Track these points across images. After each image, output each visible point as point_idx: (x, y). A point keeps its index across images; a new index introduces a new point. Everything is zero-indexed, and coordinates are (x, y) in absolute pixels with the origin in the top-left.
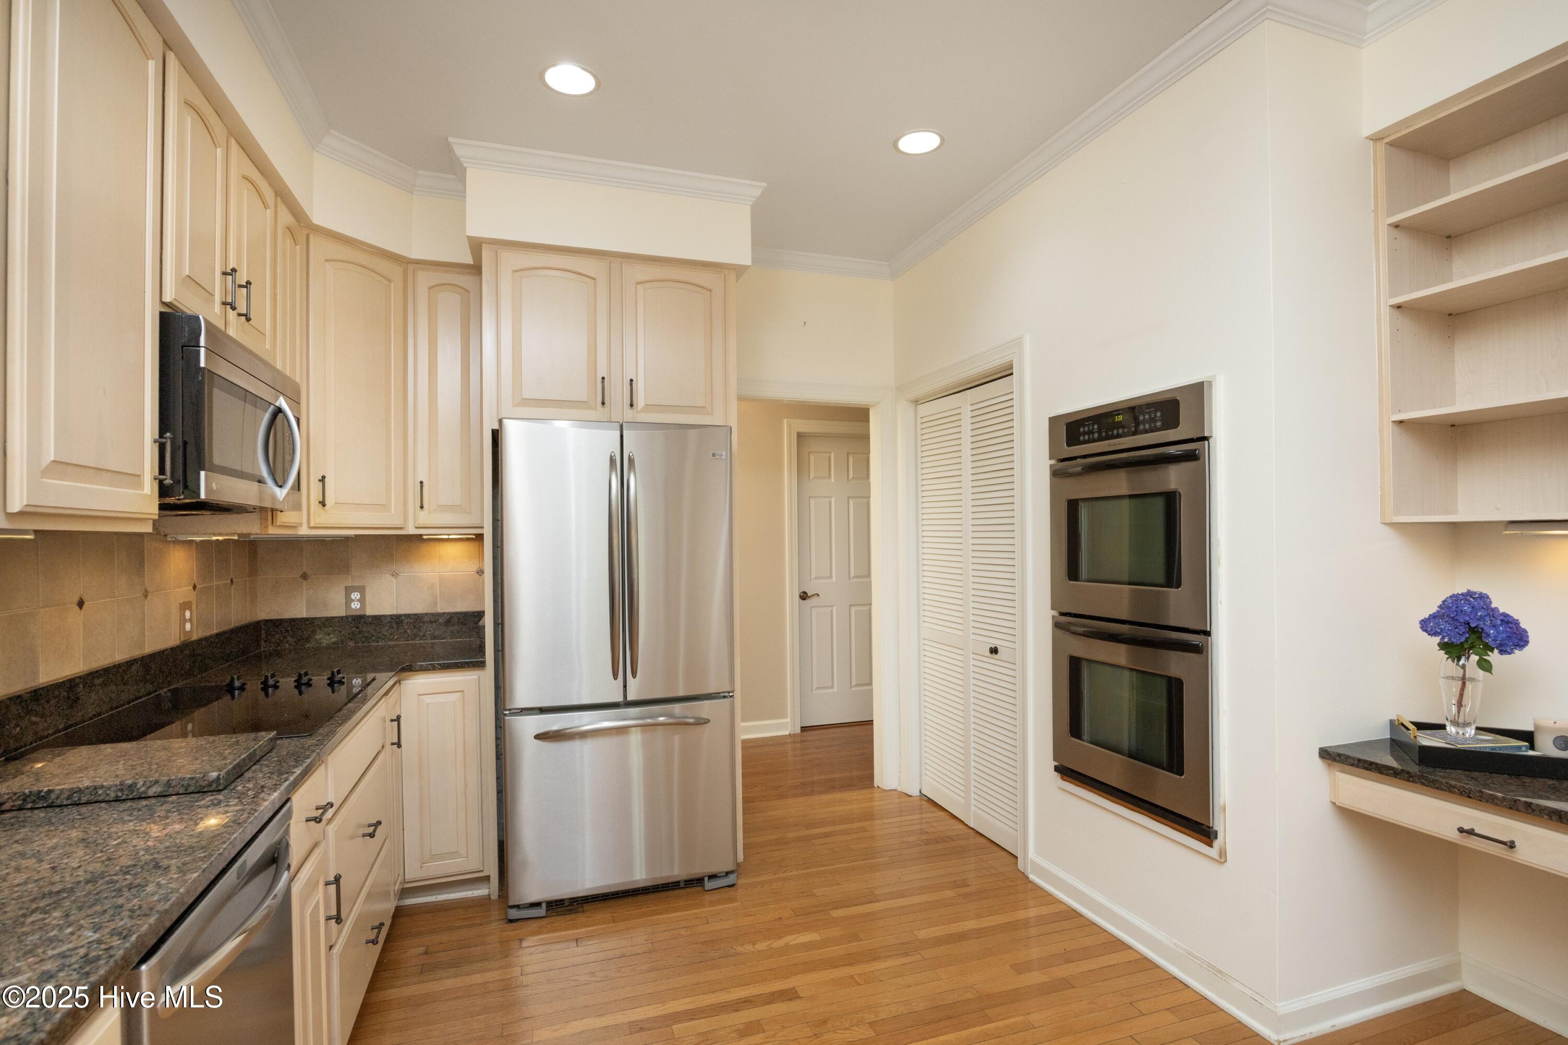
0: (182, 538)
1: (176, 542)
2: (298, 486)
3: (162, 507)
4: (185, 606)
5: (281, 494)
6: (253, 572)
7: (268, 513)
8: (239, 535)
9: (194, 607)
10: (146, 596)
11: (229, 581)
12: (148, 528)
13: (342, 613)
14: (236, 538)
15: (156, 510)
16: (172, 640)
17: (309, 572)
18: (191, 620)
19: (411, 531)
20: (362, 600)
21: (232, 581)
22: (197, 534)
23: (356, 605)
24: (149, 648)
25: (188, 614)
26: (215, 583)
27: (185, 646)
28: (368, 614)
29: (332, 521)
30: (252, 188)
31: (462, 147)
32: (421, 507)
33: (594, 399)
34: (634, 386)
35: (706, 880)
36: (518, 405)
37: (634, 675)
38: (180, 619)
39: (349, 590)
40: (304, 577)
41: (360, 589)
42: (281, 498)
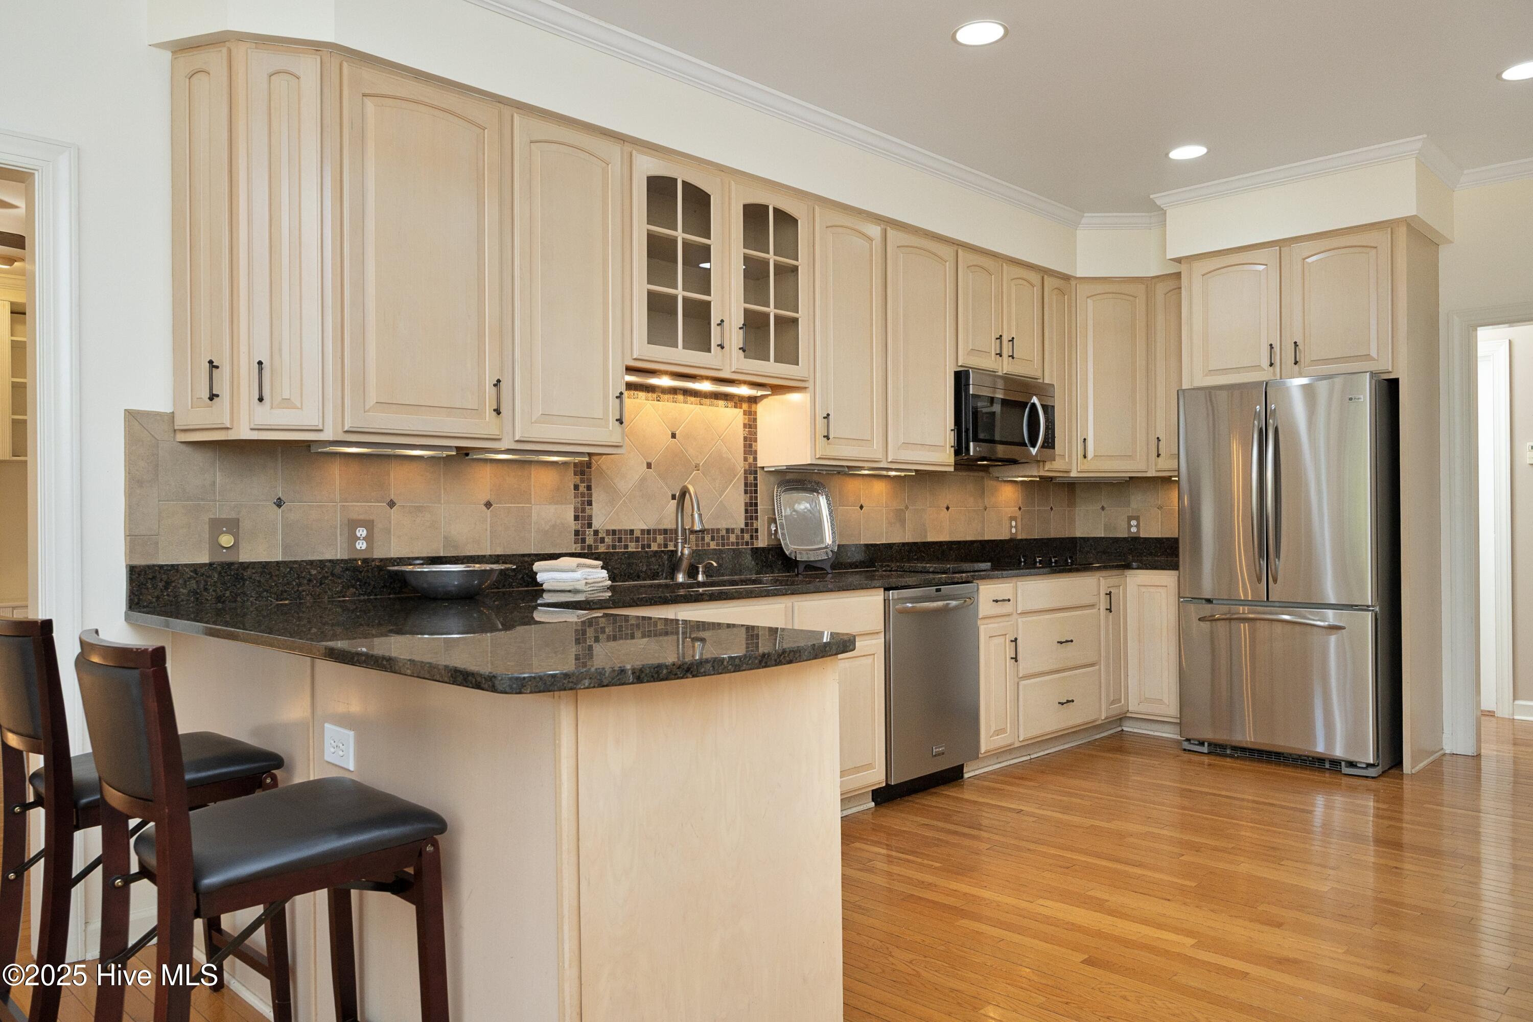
4: (1012, 518)
9: (1019, 520)
10: (986, 510)
11: (1049, 508)
13: (1123, 534)
14: (1038, 479)
15: (953, 461)
16: (1004, 535)
17: (1105, 506)
18: (1016, 527)
20: (1138, 526)
21: (1052, 509)
23: (1134, 530)
24: (987, 537)
25: (1014, 523)
26: (1036, 508)
27: (1011, 541)
28: (1142, 536)
29: (1092, 468)
30: (1021, 282)
31: (1160, 199)
32: (1158, 455)
33: (1265, 363)
34: (1301, 346)
35: (1343, 764)
36: (1206, 375)
37: (1275, 581)
38: (1008, 525)
39: (1130, 519)
40: (1103, 508)
41: (1137, 518)
42: (1034, 454)
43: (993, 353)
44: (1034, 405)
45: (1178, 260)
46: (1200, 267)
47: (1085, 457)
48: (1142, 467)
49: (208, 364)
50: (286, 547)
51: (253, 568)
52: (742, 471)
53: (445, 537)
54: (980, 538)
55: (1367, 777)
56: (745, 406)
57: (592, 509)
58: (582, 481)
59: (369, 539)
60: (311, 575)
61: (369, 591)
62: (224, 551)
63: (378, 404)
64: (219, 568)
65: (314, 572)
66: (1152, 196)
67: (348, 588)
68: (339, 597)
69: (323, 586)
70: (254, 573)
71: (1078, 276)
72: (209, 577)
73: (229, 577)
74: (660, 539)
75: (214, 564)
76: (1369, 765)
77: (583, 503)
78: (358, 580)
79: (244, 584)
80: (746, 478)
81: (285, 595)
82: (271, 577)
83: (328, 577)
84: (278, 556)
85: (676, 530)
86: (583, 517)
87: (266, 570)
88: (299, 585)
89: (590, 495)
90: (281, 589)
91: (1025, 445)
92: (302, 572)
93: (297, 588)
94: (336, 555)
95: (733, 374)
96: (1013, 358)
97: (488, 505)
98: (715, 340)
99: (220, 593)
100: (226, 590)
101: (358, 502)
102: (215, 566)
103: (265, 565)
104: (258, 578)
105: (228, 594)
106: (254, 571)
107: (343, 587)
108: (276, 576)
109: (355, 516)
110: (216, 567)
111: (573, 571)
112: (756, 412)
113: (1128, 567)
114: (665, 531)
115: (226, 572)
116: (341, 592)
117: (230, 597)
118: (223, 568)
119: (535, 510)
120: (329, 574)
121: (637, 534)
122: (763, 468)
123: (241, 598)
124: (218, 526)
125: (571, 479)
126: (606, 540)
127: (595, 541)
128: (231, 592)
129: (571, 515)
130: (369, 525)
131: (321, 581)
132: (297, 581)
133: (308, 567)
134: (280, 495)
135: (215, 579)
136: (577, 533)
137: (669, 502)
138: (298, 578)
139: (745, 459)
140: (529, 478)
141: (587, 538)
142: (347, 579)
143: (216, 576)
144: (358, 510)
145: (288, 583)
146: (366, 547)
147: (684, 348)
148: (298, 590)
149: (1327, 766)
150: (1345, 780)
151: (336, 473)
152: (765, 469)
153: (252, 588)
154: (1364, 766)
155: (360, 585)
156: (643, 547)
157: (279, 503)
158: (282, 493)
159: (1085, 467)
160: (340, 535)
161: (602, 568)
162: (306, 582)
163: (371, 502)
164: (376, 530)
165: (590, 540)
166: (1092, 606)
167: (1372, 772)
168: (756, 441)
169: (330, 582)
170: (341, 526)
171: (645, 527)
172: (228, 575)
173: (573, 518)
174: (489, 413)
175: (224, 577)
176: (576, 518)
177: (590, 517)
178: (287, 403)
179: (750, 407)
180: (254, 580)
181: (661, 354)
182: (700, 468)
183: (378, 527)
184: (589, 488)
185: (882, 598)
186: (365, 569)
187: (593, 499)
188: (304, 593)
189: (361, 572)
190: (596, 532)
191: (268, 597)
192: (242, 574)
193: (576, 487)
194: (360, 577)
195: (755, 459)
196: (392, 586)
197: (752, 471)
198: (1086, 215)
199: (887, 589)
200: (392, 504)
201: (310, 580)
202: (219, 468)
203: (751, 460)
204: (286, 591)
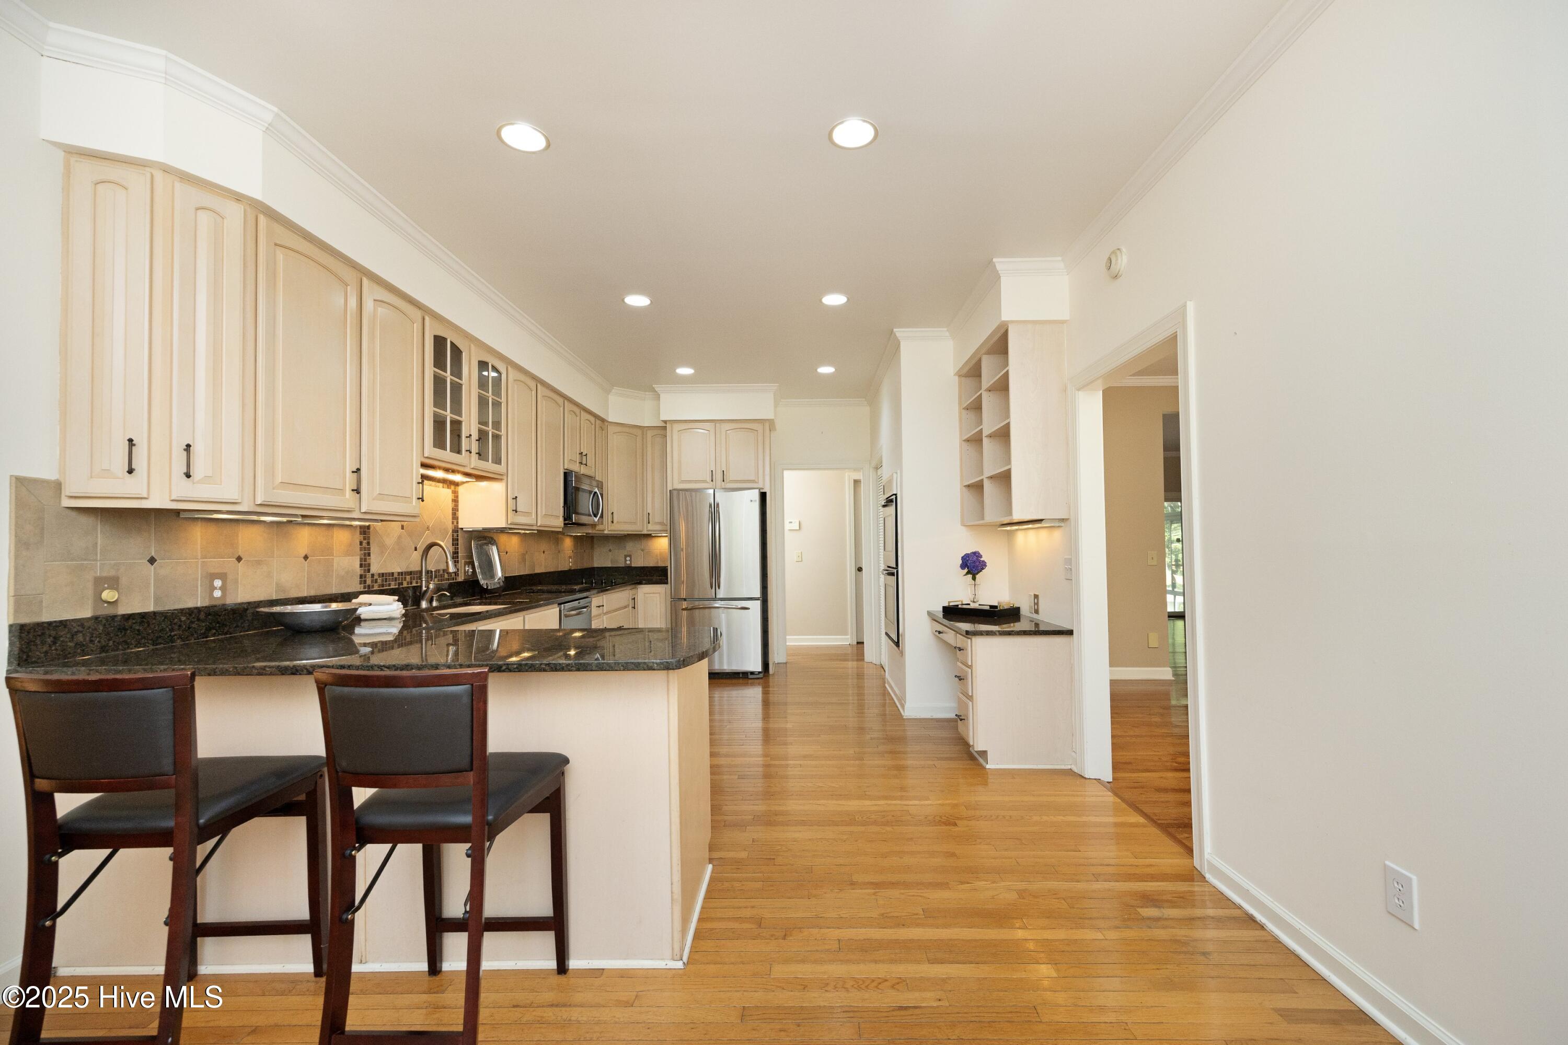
0: (569, 534)
1: (568, 535)
2: (602, 516)
3: (565, 524)
4: (570, 557)
5: (596, 519)
6: (592, 548)
7: (593, 526)
8: (586, 533)
9: (572, 559)
10: (560, 552)
11: (583, 551)
12: (561, 530)
13: (622, 565)
14: (583, 535)
15: (563, 525)
16: (566, 568)
17: (612, 549)
18: (571, 562)
19: (645, 532)
20: (630, 560)
21: (585, 551)
22: (573, 533)
23: (628, 562)
24: (560, 569)
26: (579, 551)
27: (570, 570)
28: (633, 566)
29: (616, 529)
30: (588, 422)
31: (658, 388)
32: (649, 523)
33: (709, 479)
34: (725, 473)
35: (749, 674)
36: (680, 483)
37: (719, 588)
38: (568, 562)
39: (626, 556)
40: (610, 551)
41: (630, 556)
42: (596, 521)
43: (578, 462)
44: (596, 493)
45: (665, 422)
46: (677, 427)
47: (613, 522)
48: (640, 529)
49: (128, 442)
50: (157, 600)
51: (133, 619)
52: (451, 531)
53: (277, 584)
54: (557, 570)
55: (759, 678)
56: (453, 487)
57: (370, 559)
58: (365, 539)
59: (223, 588)
60: (181, 621)
61: (225, 631)
62: (106, 605)
63: (282, 484)
64: (104, 621)
65: (183, 618)
66: (653, 386)
67: (210, 630)
68: (203, 638)
69: (191, 630)
70: (134, 623)
71: (609, 421)
72: (95, 629)
73: (112, 628)
74: (408, 578)
75: (99, 618)
76: (759, 672)
77: (365, 554)
78: (218, 623)
79: (125, 633)
80: (453, 535)
81: (160, 641)
82: (149, 625)
83: (194, 622)
84: (150, 607)
85: (421, 572)
86: (365, 564)
87: (144, 620)
88: (172, 630)
89: (369, 549)
90: (156, 635)
91: (590, 516)
92: (174, 620)
93: (169, 633)
94: (197, 603)
95: (472, 470)
96: (586, 465)
97: (306, 558)
98: (464, 448)
99: (104, 643)
100: (109, 640)
101: (214, 558)
102: (100, 619)
103: (143, 616)
104: (137, 628)
105: (111, 643)
106: (134, 621)
107: (206, 629)
108: (153, 624)
109: (212, 571)
110: (101, 621)
111: (388, 604)
112: (458, 492)
113: (640, 583)
114: (410, 573)
115: (110, 624)
116: (204, 633)
117: (113, 647)
118: (107, 620)
119: (336, 560)
120: (195, 620)
121: (396, 575)
122: (462, 529)
123: (122, 646)
124: (101, 583)
125: (358, 537)
126: (379, 581)
127: (372, 581)
128: (114, 642)
129: (358, 563)
130: (223, 577)
131: (189, 626)
132: (170, 627)
133: (179, 614)
134: (153, 554)
135: (101, 631)
136: (361, 576)
137: (413, 552)
138: (171, 625)
139: (453, 523)
140: (332, 537)
141: (367, 579)
142: (209, 623)
143: (101, 628)
144: (215, 565)
145: (162, 630)
146: (222, 595)
147: (451, 451)
148: (170, 635)
149: (741, 676)
150: (750, 681)
151: (198, 534)
152: (464, 530)
153: (133, 636)
154: (757, 673)
155: (219, 627)
156: (399, 584)
157: (152, 561)
158: (155, 552)
159: (613, 528)
160: (201, 586)
161: (398, 600)
162: (177, 627)
163: (224, 558)
164: (228, 581)
165: (369, 582)
166: (625, 607)
167: (761, 675)
168: (458, 511)
169: (196, 626)
170: (201, 578)
171: (400, 571)
172: (111, 627)
173: (359, 566)
174: (348, 494)
175: (107, 628)
176: (361, 566)
177: (369, 565)
178: (207, 479)
179: (455, 488)
180: (134, 629)
181: (438, 453)
182: (430, 529)
183: (230, 577)
184: (368, 543)
185: (558, 609)
186: (224, 613)
187: (371, 552)
188: (176, 637)
189: (220, 616)
190: (373, 575)
191: (145, 643)
192: (124, 624)
193: (361, 543)
194: (219, 620)
195: (457, 523)
196: (243, 625)
197: (456, 530)
198: (615, 388)
199: (560, 604)
200: (239, 559)
201: (180, 626)
202: (101, 532)
203: (455, 523)
204: (160, 637)
